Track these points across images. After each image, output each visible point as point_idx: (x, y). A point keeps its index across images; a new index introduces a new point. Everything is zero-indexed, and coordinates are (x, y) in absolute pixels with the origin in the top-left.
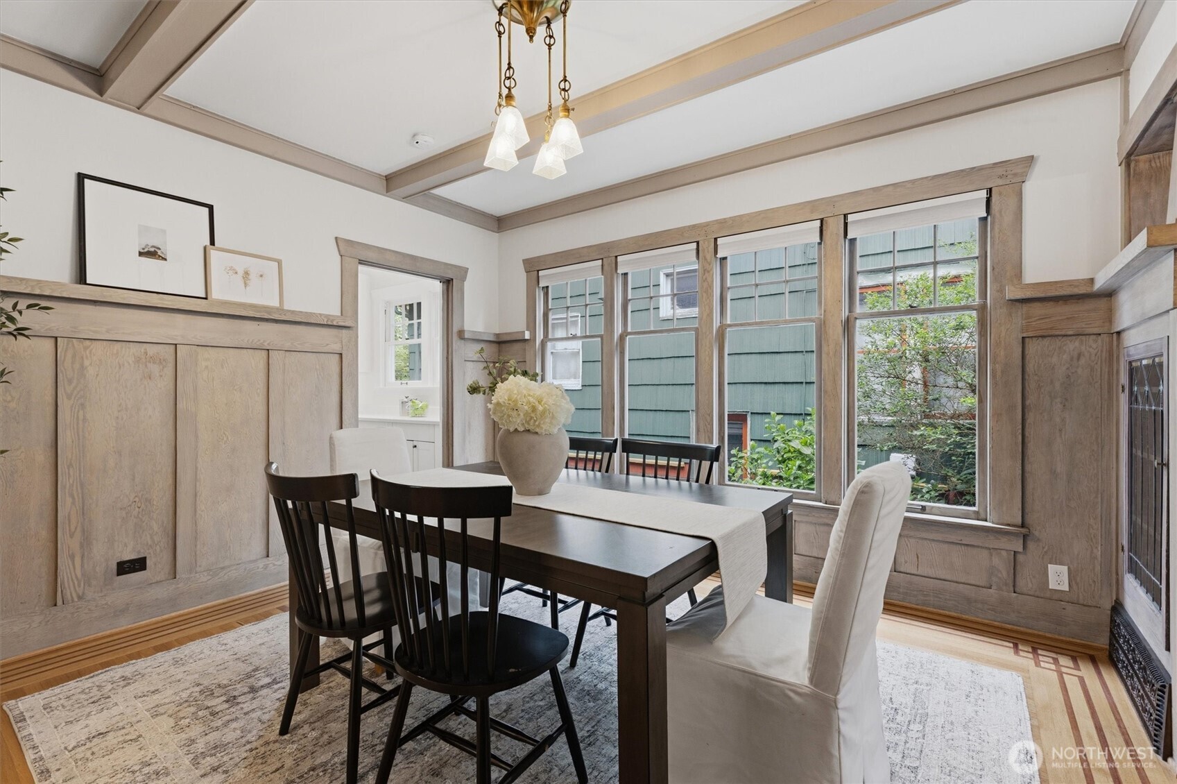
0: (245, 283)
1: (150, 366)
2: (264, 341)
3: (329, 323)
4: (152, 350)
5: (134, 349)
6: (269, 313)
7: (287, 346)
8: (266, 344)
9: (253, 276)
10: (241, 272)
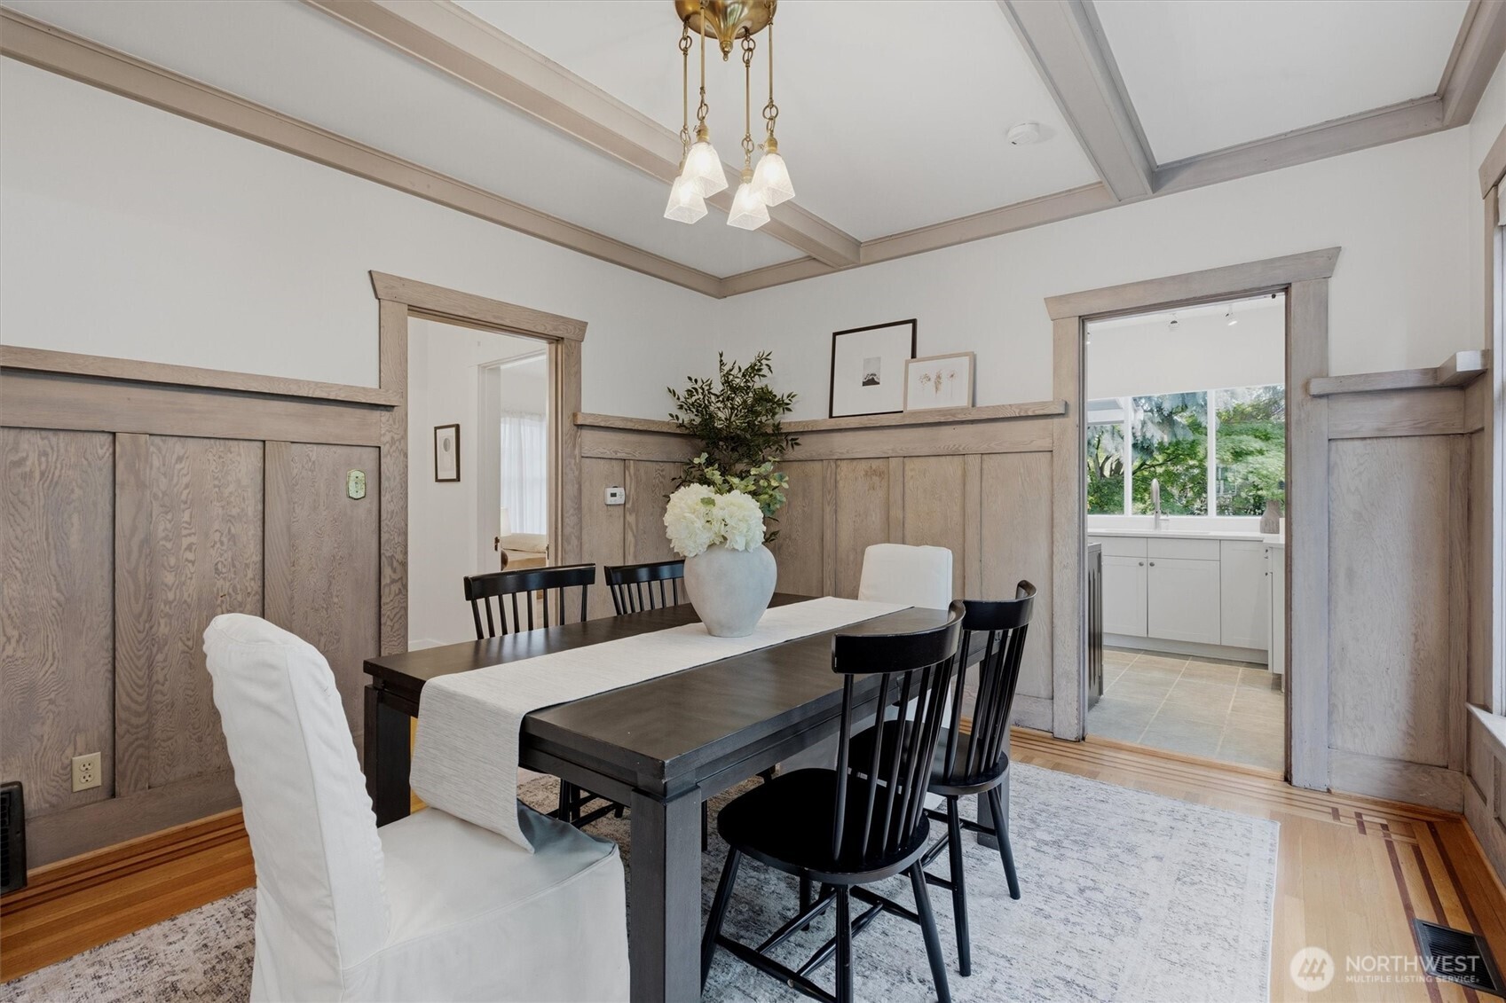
0: (937, 388)
1: (874, 477)
2: (960, 446)
3: (1022, 414)
4: (875, 464)
5: (864, 465)
6: (953, 415)
7: (984, 448)
8: (961, 449)
9: (944, 380)
10: (933, 378)
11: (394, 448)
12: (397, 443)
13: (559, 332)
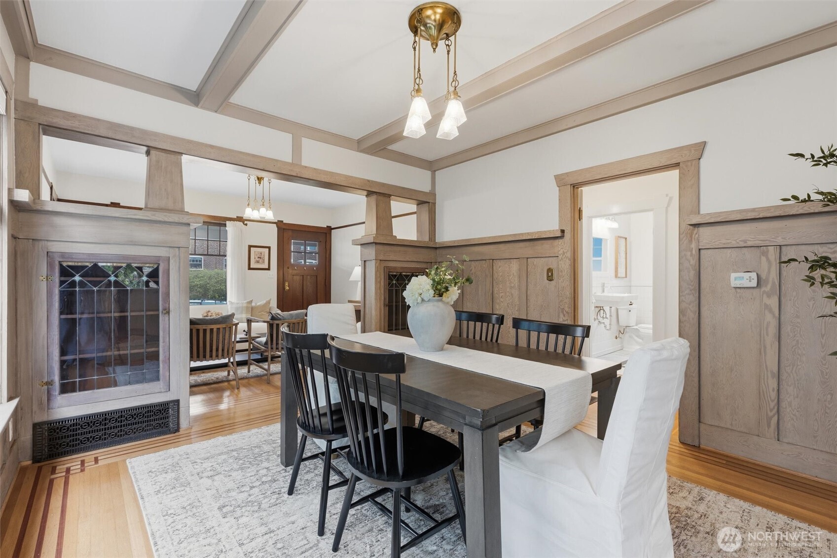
11: (564, 256)
12: (566, 254)
13: (674, 160)
